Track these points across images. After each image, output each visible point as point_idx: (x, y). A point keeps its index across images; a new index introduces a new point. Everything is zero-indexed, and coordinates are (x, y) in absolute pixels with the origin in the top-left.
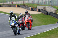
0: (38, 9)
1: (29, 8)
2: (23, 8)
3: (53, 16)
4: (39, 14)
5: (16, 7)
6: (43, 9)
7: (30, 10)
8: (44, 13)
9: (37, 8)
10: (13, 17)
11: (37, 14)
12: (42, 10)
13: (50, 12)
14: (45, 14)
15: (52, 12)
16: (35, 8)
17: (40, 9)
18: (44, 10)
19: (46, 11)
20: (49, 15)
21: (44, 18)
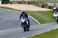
0: (49, 6)
2: (34, 5)
4: (49, 11)
5: (26, 4)
6: (53, 6)
7: (41, 7)
11: (47, 11)
16: (46, 5)
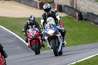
1: (34, 4)
3: (94, 23)
6: (69, 4)
7: (37, 8)
8: (73, 16)
9: (55, 2)
10: (51, 18)
12: (68, 6)
13: (88, 13)
14: (75, 17)
15: (92, 14)
17: (61, 6)
18: (72, 8)
19: (76, 10)
20: (85, 20)
21: (71, 27)
